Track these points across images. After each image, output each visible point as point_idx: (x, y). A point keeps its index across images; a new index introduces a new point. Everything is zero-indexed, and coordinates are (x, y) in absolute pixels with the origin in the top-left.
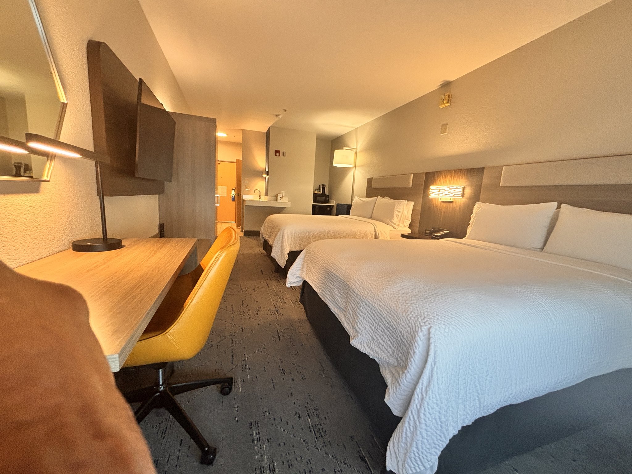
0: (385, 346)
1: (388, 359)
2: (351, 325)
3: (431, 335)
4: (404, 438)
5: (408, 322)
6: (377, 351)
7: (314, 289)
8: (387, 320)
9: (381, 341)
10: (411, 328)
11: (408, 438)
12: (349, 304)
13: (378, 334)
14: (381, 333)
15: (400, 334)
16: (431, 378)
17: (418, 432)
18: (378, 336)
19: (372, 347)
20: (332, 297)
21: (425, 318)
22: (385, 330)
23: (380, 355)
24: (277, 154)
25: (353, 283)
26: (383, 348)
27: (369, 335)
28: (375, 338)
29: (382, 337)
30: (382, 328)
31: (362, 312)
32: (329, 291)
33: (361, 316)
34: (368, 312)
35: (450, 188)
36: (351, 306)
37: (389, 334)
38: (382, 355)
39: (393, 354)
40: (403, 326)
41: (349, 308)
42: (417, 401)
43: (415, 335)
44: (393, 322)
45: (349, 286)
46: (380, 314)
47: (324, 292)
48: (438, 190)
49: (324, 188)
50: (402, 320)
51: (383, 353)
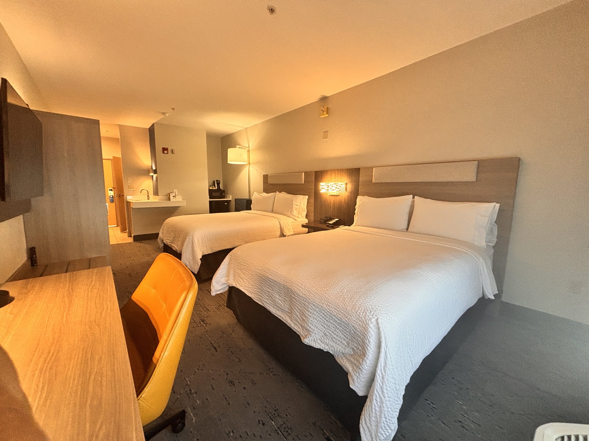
0: (339, 339)
1: (344, 350)
2: (299, 325)
3: (380, 325)
4: (374, 414)
5: (358, 317)
6: (332, 345)
7: (248, 294)
8: (338, 317)
9: (335, 336)
10: (362, 321)
11: (377, 412)
12: (294, 306)
13: (330, 331)
14: (333, 329)
15: (353, 328)
16: (386, 359)
17: (384, 405)
18: (330, 332)
19: (326, 343)
20: (272, 301)
21: (371, 311)
22: (337, 326)
23: (335, 348)
24: (165, 152)
25: (296, 287)
26: (338, 341)
27: (321, 332)
28: (328, 334)
29: (335, 332)
30: (334, 324)
31: (311, 313)
32: (266, 295)
33: (310, 316)
34: (317, 312)
35: (336, 184)
36: (296, 308)
37: (342, 329)
38: (337, 348)
39: (348, 345)
40: (354, 321)
41: (295, 310)
42: (379, 380)
43: (367, 327)
44: (344, 319)
45: (292, 291)
46: (330, 313)
47: (261, 296)
48: (327, 186)
49: (218, 184)
50: (352, 316)
51: (338, 346)
